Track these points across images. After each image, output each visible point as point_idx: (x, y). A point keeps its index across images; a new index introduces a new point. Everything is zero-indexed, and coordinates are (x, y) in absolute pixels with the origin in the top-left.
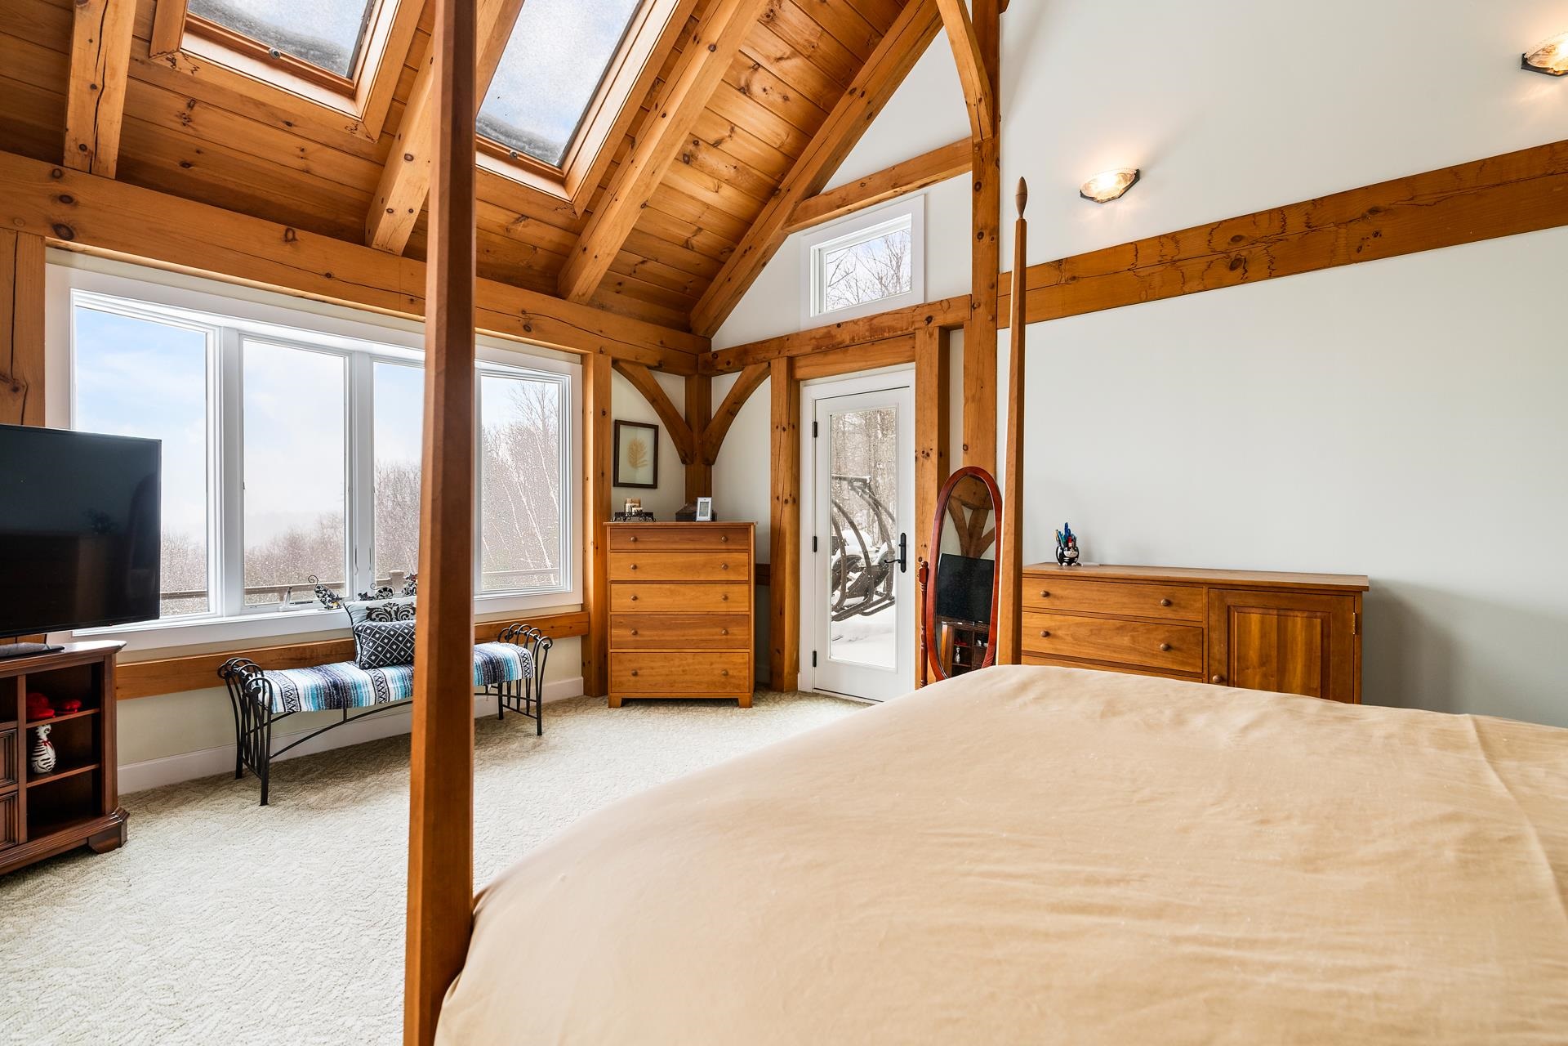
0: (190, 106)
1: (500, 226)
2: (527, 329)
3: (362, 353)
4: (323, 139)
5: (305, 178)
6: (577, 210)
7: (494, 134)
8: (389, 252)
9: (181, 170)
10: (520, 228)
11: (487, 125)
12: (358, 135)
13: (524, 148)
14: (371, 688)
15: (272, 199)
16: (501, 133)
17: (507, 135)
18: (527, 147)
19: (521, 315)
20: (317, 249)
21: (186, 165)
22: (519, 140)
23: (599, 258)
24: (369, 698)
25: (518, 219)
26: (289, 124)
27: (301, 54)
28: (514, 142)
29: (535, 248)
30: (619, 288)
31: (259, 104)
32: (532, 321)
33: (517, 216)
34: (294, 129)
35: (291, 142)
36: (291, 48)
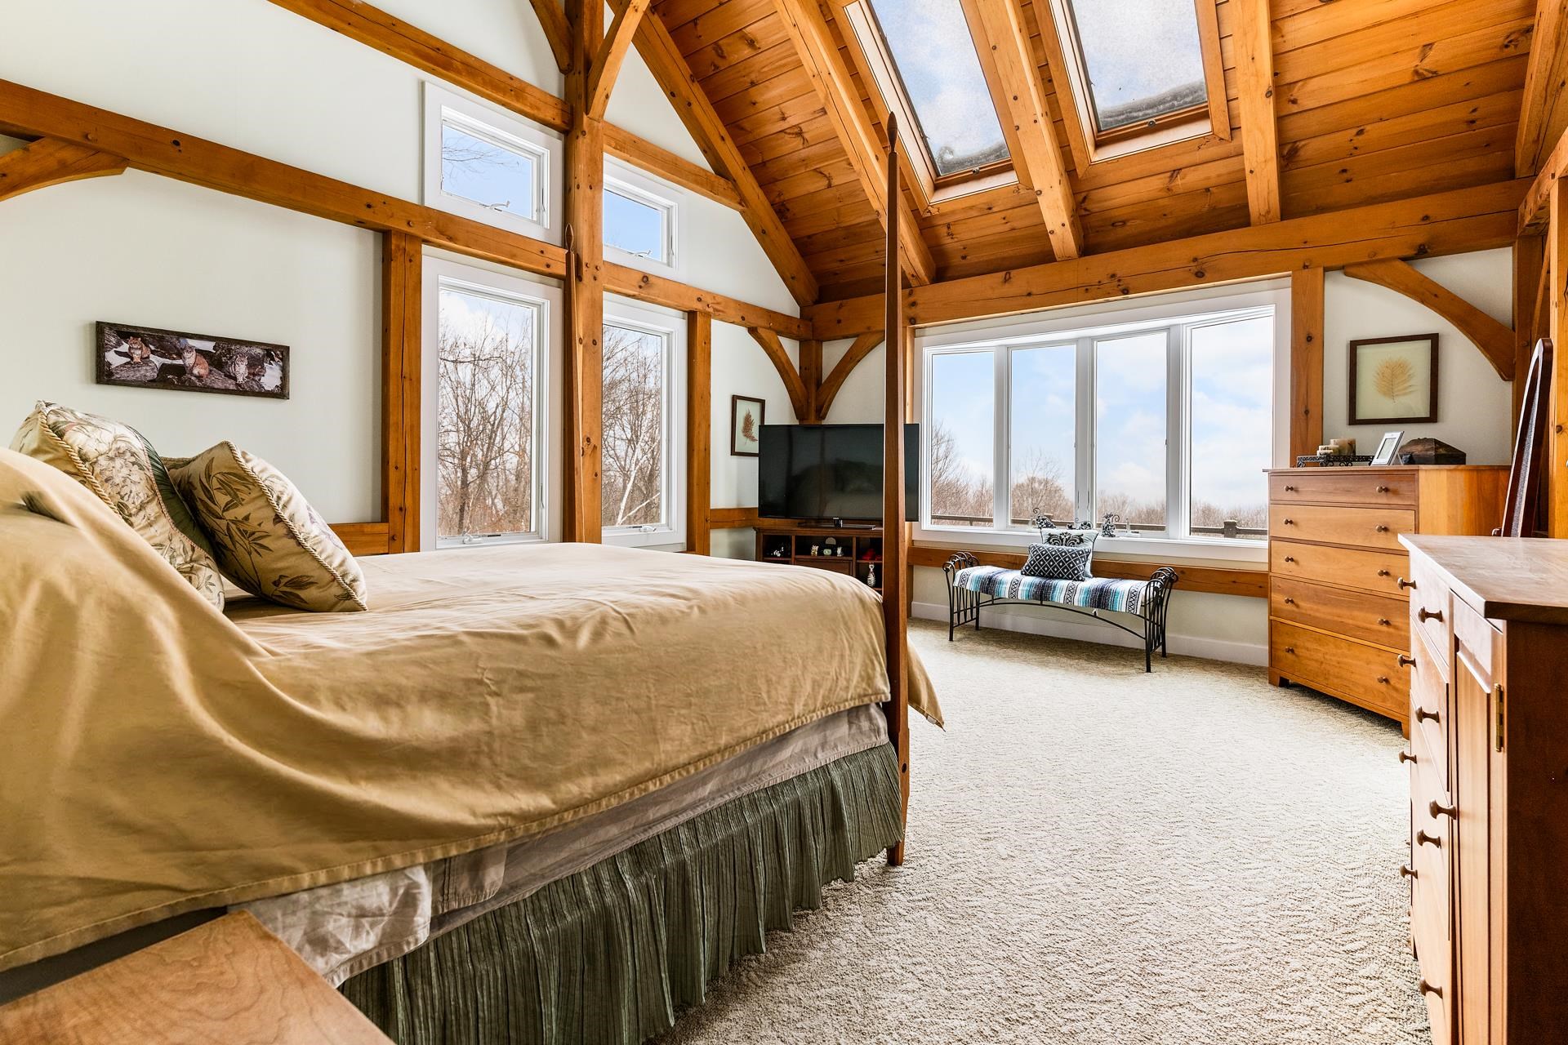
0: (949, 228)
1: (1161, 190)
2: (1200, 275)
3: (1084, 338)
4: (1010, 206)
5: (1013, 234)
6: (1221, 136)
7: (1141, 114)
8: (1069, 259)
9: (964, 261)
10: (1179, 181)
11: (1130, 112)
12: (1022, 192)
13: (1173, 106)
14: (1008, 586)
15: (1006, 255)
16: (1146, 109)
17: (1151, 106)
18: (1176, 103)
19: (1192, 264)
20: (1023, 279)
21: (964, 258)
22: (1165, 103)
23: (1256, 171)
24: (1005, 592)
25: (1172, 176)
26: (990, 209)
27: (998, 157)
28: (1162, 107)
29: (1207, 190)
30: (1346, 176)
31: (971, 208)
32: (1204, 266)
33: (1169, 174)
34: (994, 210)
35: (996, 218)
36: (992, 157)
